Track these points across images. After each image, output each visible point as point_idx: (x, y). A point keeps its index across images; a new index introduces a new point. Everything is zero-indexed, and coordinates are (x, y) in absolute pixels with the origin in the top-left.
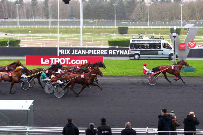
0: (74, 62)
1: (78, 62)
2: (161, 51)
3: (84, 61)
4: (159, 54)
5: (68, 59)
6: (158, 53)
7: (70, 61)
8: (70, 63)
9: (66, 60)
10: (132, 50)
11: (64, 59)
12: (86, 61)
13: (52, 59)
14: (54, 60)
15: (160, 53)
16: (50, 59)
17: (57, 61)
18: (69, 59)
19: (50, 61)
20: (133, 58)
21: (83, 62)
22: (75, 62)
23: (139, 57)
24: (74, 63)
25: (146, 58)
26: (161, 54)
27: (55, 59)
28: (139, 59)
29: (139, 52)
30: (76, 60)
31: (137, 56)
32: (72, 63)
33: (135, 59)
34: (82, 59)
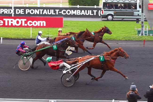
0: (30, 23)
1: (35, 23)
2: (137, 11)
3: (42, 22)
4: (135, 15)
5: (24, 20)
6: (133, 14)
7: (26, 22)
8: (26, 25)
9: (22, 21)
10: (104, 10)
11: (20, 21)
12: (45, 22)
13: (6, 20)
14: (8, 21)
15: (136, 13)
16: (4, 19)
17: (12, 22)
18: (26, 20)
19: (4, 22)
20: (106, 19)
21: (40, 23)
22: (32, 23)
23: (113, 18)
24: (31, 25)
25: (121, 19)
26: (137, 15)
27: (10, 20)
28: (112, 20)
29: (112, 13)
30: (33, 22)
31: (110, 17)
32: (29, 25)
33: (108, 20)
34: (40, 21)
